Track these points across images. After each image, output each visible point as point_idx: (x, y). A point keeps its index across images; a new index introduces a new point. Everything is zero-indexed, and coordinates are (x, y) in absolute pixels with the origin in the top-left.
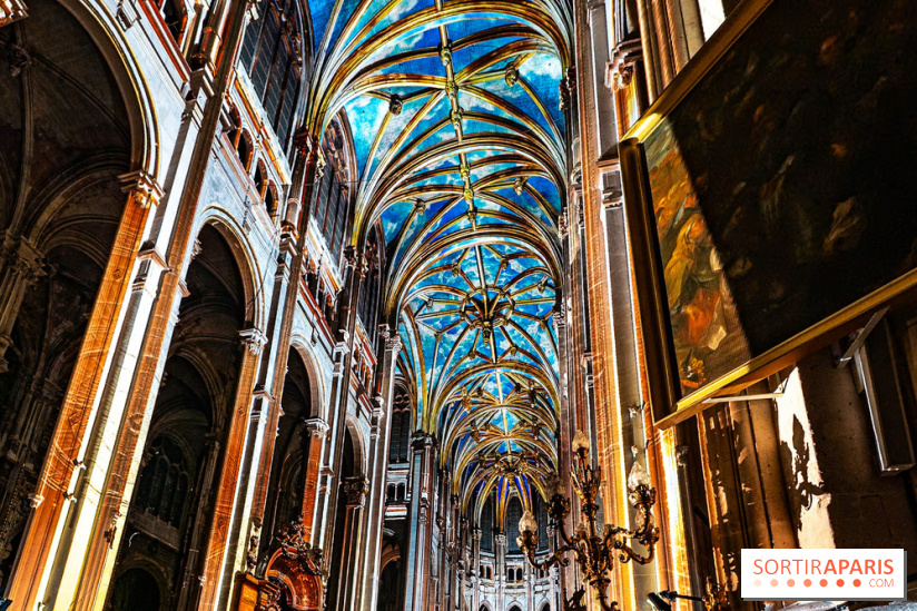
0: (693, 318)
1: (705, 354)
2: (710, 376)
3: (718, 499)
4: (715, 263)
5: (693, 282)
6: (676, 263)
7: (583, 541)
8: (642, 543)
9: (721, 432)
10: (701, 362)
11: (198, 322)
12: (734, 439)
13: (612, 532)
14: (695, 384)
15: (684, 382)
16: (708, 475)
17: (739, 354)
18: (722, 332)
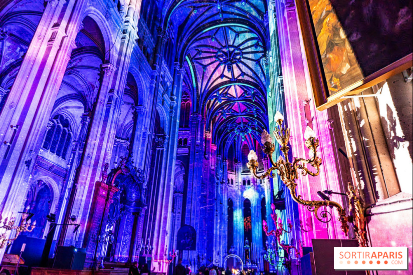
0: (333, 59)
1: (340, 76)
2: (343, 85)
3: (351, 144)
4: (342, 35)
5: (332, 44)
6: (323, 35)
7: (282, 165)
8: (312, 166)
9: (350, 112)
10: (338, 79)
11: (81, 60)
12: (357, 115)
13: (297, 161)
14: (336, 90)
15: (330, 89)
16: (345, 133)
17: (357, 76)
18: (348, 66)
